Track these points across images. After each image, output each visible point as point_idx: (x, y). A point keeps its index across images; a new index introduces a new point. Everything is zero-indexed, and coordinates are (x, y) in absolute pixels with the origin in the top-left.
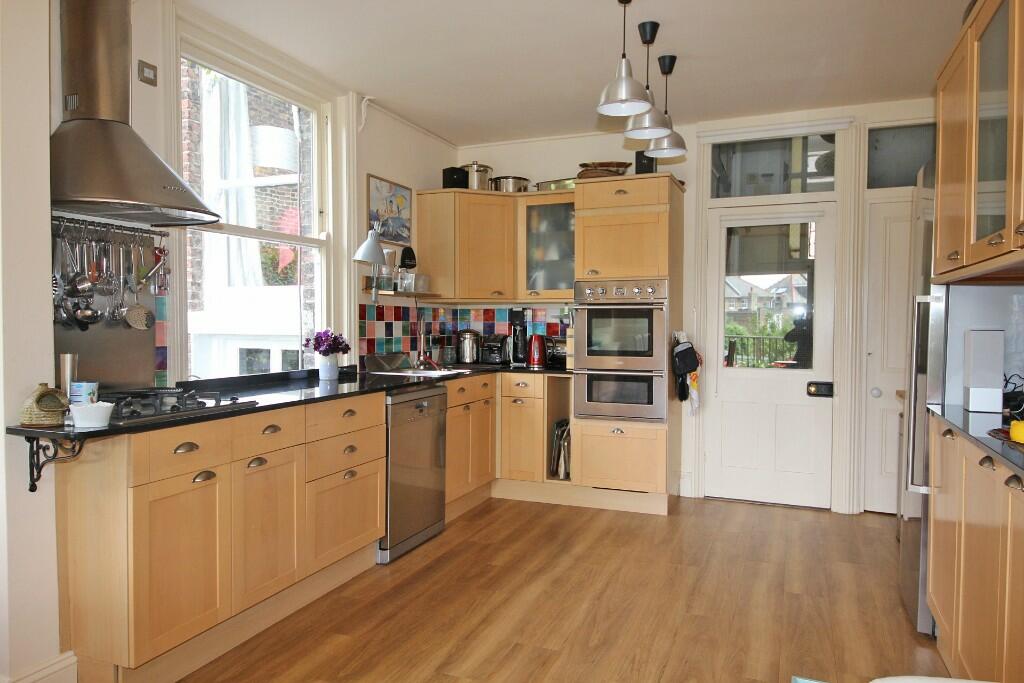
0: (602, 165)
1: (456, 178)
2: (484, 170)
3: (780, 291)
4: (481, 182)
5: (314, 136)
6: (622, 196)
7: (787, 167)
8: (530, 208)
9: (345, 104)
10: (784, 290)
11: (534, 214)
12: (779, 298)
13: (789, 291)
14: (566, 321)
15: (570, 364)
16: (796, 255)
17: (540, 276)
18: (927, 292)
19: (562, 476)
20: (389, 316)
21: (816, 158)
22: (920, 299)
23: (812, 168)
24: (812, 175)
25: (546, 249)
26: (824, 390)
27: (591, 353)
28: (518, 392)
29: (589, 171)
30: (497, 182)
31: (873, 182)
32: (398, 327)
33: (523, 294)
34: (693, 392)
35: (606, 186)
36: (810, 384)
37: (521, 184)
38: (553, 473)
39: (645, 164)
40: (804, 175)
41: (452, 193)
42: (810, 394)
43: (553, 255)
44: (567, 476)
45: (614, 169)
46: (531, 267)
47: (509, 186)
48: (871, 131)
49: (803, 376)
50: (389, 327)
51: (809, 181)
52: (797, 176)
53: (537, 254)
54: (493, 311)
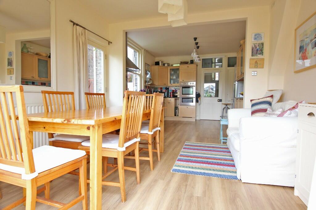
0: (185, 62)
1: (157, 63)
2: (162, 62)
3: (207, 89)
4: (162, 64)
5: (138, 56)
6: (188, 68)
7: (212, 62)
8: (170, 69)
9: (143, 51)
10: (208, 89)
11: (171, 70)
12: (207, 91)
13: (209, 89)
14: (176, 89)
15: (178, 96)
16: (213, 79)
17: (172, 81)
18: (235, 82)
19: (177, 115)
20: (147, 87)
21: (217, 59)
22: (234, 83)
23: (216, 61)
24: (217, 63)
25: (173, 77)
26: (220, 101)
27: (182, 94)
28: (170, 101)
29: (182, 63)
30: (164, 65)
31: (229, 66)
32: (148, 89)
33: (169, 85)
34: (199, 101)
35: (185, 66)
36: (218, 100)
37: (168, 65)
38: (175, 115)
39: (192, 62)
40: (215, 63)
41: (157, 66)
42: (218, 101)
43: (174, 78)
44: (178, 116)
45: (186, 63)
46: (171, 79)
47: (166, 65)
48: (228, 58)
49: (217, 98)
50: (147, 89)
51: (216, 64)
52: (214, 63)
53: (172, 77)
54: (162, 88)
